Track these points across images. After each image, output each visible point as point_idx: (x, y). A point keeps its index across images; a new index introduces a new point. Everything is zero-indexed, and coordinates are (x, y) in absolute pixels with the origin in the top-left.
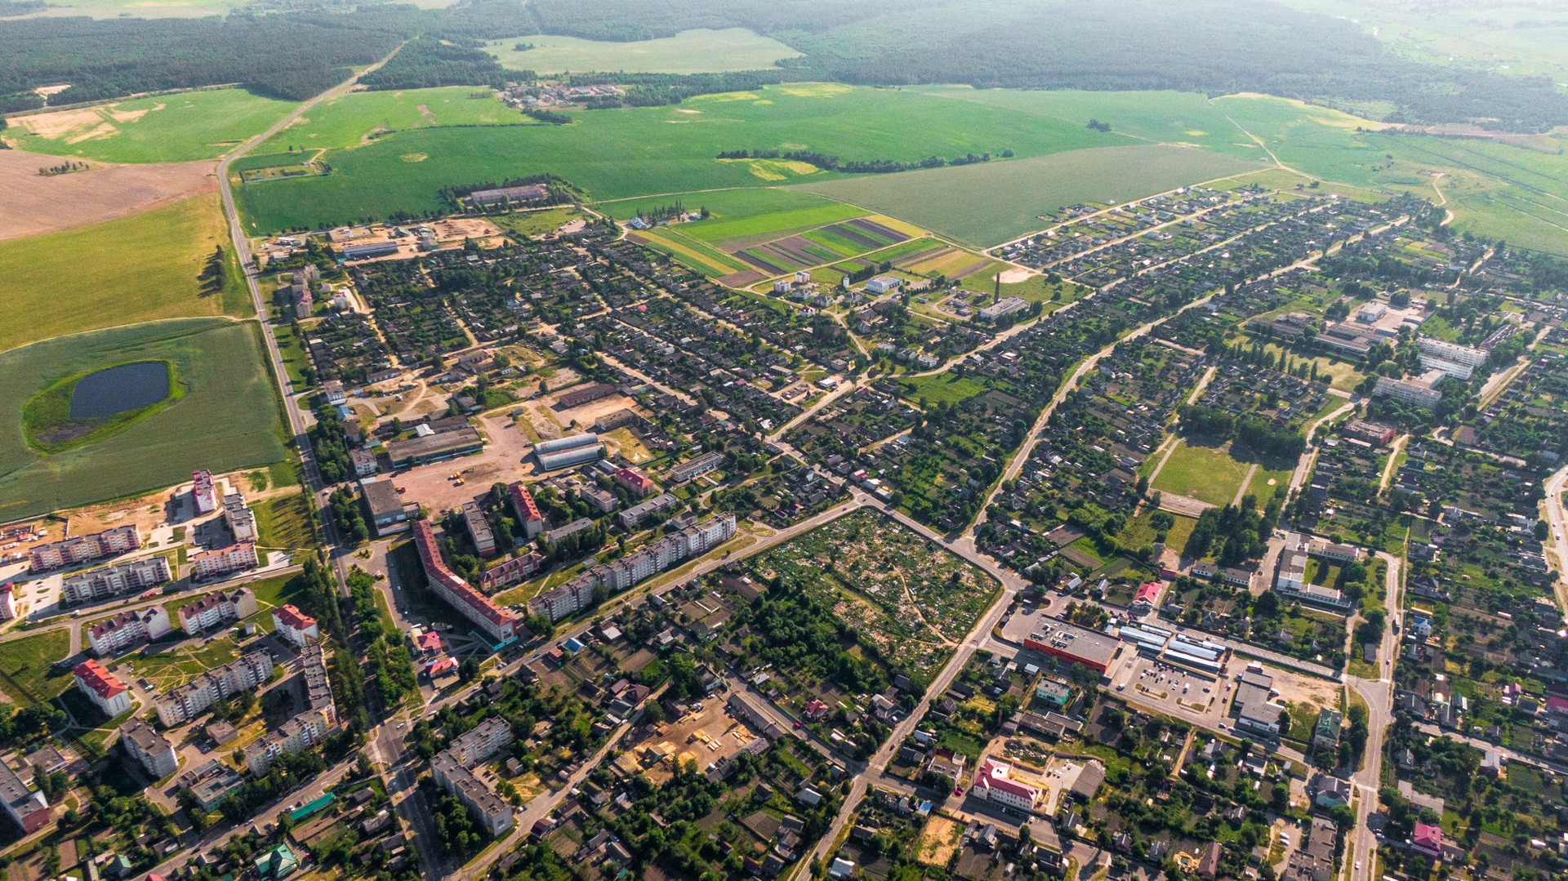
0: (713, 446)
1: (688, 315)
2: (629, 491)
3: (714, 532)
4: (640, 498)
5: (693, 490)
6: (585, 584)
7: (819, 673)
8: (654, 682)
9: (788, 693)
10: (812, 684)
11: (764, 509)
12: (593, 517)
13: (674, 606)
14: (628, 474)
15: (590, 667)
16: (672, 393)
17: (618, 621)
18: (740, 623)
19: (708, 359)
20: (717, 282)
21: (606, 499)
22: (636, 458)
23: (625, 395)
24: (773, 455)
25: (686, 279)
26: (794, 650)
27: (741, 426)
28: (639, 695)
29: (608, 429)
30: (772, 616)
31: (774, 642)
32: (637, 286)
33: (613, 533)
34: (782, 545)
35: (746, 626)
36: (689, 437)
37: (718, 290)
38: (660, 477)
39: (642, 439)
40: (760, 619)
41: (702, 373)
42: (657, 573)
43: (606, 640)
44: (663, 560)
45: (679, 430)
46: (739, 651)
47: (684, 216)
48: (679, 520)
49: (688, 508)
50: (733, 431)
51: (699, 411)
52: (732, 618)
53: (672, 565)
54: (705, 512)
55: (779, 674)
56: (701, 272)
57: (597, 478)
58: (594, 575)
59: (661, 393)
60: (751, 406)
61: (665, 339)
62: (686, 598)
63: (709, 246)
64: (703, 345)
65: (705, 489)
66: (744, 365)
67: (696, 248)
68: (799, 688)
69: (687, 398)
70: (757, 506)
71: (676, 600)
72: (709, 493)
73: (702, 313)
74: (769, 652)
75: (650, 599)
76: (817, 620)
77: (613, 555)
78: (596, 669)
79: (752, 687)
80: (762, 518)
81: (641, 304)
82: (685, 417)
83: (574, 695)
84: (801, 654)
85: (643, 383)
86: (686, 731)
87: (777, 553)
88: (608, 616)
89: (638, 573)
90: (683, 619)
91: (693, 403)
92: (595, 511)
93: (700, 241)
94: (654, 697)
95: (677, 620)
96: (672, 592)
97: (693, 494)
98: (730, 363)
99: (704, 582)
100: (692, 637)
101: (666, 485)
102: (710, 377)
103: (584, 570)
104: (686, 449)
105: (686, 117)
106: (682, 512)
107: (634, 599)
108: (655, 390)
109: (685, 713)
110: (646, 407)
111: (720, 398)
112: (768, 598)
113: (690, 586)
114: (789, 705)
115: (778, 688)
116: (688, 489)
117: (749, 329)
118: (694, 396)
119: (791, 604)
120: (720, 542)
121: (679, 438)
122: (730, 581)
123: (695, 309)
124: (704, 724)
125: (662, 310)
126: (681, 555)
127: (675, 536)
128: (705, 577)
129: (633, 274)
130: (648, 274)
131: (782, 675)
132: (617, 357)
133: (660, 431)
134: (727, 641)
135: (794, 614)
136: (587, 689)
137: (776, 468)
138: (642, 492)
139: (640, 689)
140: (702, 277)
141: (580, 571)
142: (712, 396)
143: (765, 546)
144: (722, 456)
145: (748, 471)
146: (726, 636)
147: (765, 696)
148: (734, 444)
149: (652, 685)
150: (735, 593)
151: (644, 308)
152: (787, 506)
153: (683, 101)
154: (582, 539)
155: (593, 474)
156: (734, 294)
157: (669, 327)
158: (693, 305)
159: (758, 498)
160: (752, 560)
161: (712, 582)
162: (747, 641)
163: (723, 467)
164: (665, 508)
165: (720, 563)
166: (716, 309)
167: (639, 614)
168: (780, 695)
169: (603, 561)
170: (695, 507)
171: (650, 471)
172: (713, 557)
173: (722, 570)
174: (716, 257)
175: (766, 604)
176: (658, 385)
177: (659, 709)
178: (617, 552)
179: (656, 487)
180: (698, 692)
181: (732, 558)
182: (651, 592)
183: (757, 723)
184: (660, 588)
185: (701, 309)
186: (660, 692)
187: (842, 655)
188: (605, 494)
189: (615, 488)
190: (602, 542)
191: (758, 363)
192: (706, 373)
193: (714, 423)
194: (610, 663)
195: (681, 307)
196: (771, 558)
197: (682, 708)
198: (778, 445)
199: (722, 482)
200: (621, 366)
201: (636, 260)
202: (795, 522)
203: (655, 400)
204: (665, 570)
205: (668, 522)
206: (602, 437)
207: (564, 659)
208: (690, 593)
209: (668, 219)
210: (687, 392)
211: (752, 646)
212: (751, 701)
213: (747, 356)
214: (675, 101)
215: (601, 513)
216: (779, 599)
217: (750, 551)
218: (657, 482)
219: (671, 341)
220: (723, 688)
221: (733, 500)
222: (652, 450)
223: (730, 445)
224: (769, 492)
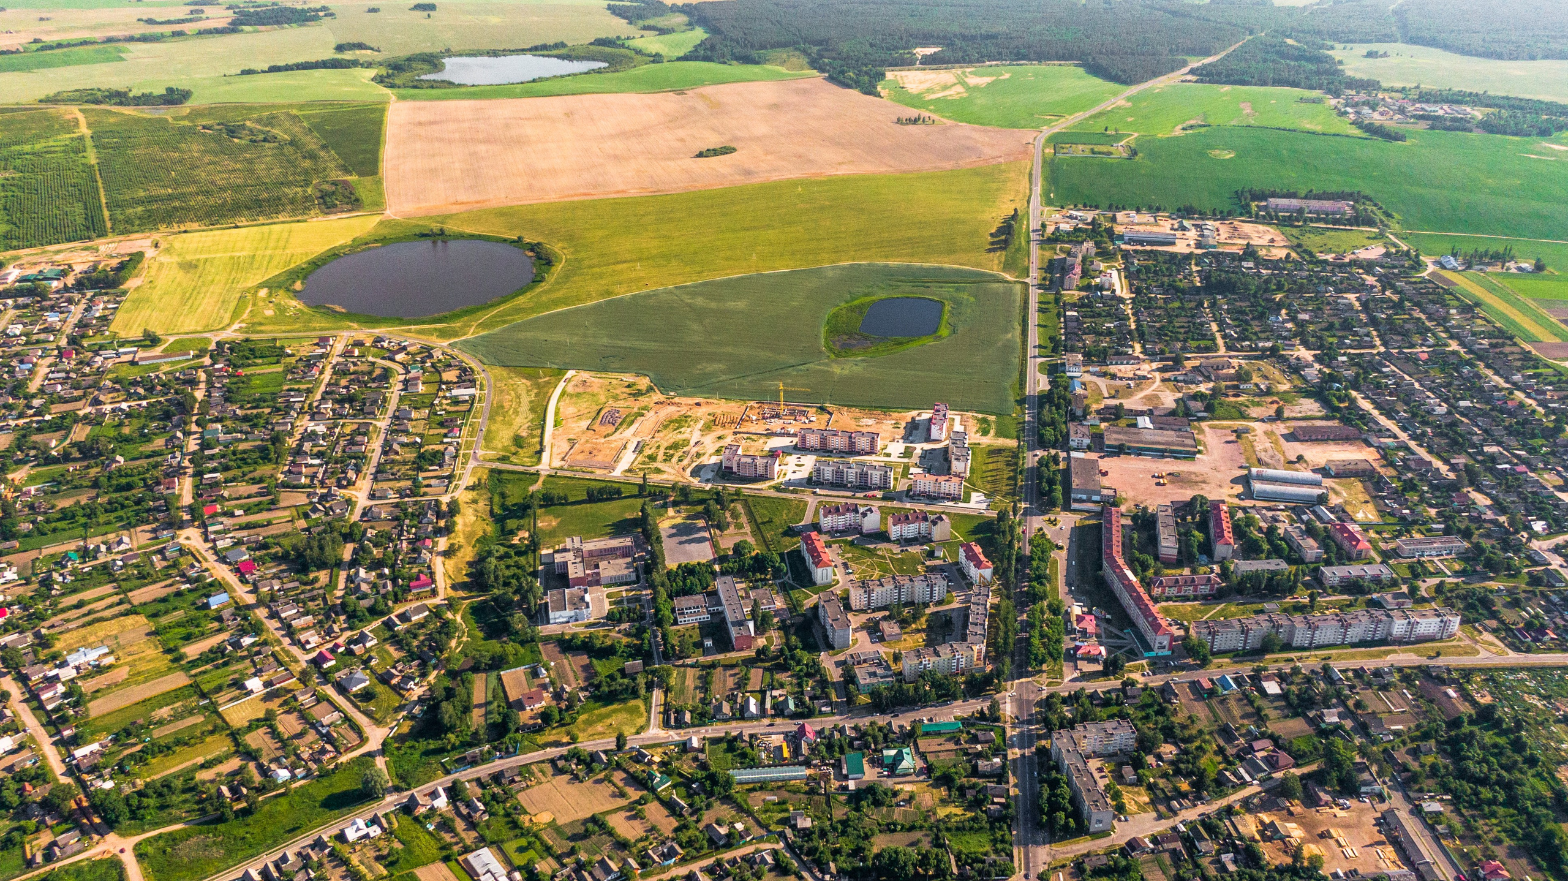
0: (1459, 531)
1: (1478, 376)
2: (1340, 547)
3: (1428, 625)
4: (1350, 559)
5: (1417, 571)
6: (1260, 626)
7: (1511, 833)
8: (1301, 757)
9: (1461, 838)
10: (1498, 841)
11: (1502, 622)
12: (1290, 561)
13: (1352, 688)
14: (1344, 529)
15: (1237, 712)
16: (1427, 457)
17: (1282, 678)
18: (1426, 736)
19: (1486, 431)
20: (1528, 347)
21: (1311, 547)
22: (1360, 516)
23: (1370, 445)
24: (1536, 563)
25: (1490, 336)
26: (1486, 793)
27: (1502, 519)
28: (1281, 763)
29: (1338, 476)
30: (1470, 744)
31: (1463, 774)
32: (1423, 331)
33: (1307, 585)
34: (1513, 670)
35: (1432, 742)
36: (1433, 512)
37: (1526, 356)
38: (1382, 545)
39: (1374, 497)
40: (1454, 742)
41: (1474, 446)
42: (1343, 645)
43: (1263, 693)
44: (1355, 633)
45: (1422, 500)
46: (1414, 766)
47: (1512, 265)
48: (1389, 597)
49: (1405, 589)
50: (1491, 521)
51: (1454, 487)
52: (1418, 727)
53: (1363, 643)
54: (1424, 600)
55: (1458, 811)
56: (1511, 331)
57: (1308, 523)
58: (1271, 621)
59: (1413, 453)
60: (1525, 499)
61: (1439, 396)
62: (1369, 685)
63: (1533, 304)
64: (1485, 414)
65: (1432, 574)
66: (1532, 450)
67: (1514, 303)
68: (1478, 838)
69: (1444, 469)
70: (1494, 615)
71: (1356, 682)
72: (1436, 581)
73: (1496, 378)
74: (1454, 784)
75: (1326, 669)
76: (1530, 772)
77: (1299, 608)
78: (1242, 717)
79: (1417, 811)
80: (1494, 631)
81: (1422, 352)
82: (1434, 488)
83: (1211, 733)
84: (1493, 802)
85: (1395, 437)
86: (1321, 823)
87: (1501, 677)
88: (1273, 669)
89: (1320, 637)
90: (1358, 705)
91: (1452, 476)
92: (1294, 556)
93: (1522, 297)
94: (1297, 772)
95: (1350, 703)
96: (1355, 671)
97: (1416, 576)
98: (1513, 442)
99: (1397, 676)
100: (1363, 728)
101: (1386, 556)
102: (1482, 453)
103: (1262, 612)
104: (1424, 523)
105: (1553, 153)
106: (1395, 590)
107: (1310, 662)
108: (1407, 449)
109: (1327, 804)
110: (1391, 464)
111: (1487, 480)
112: (1472, 722)
113: (1377, 673)
114: (1459, 851)
115: (1450, 826)
116: (1411, 567)
117: (1553, 411)
118: (1453, 468)
119: (1502, 741)
120: (1431, 639)
121: (1420, 508)
122: (1430, 685)
123: (1489, 373)
124: (1346, 826)
125: (1445, 363)
126: (1378, 637)
127: (1378, 613)
128: (1400, 670)
129: (1423, 317)
130: (1443, 321)
131: (1462, 815)
132: (1374, 402)
133: (1398, 495)
134: (1403, 750)
135: (1501, 754)
136: (1226, 733)
137: (1535, 580)
138: (1354, 555)
139: (1284, 757)
140: (1511, 338)
141: (1257, 612)
142: (1477, 474)
143: (1489, 663)
144: (1466, 545)
145: (1496, 571)
146: (1404, 743)
147: (1432, 828)
148: (1488, 536)
149: (1299, 758)
150: (1431, 701)
151: (1426, 356)
152: (1534, 629)
153: (1555, 134)
154: (1270, 579)
155: (1305, 517)
156: (1547, 366)
157: (1448, 385)
158: (1488, 366)
159: (1498, 606)
160: (1467, 673)
161: (1407, 679)
162: (1429, 760)
163: (1463, 557)
164: (1377, 580)
165: (1424, 661)
166: (1517, 378)
167: (1308, 680)
168: (1451, 834)
169: (1285, 610)
170: (1413, 590)
171: (1372, 534)
172: (1418, 652)
173: (1425, 672)
174: (1538, 319)
175: (1466, 728)
176: (1412, 444)
177: (1298, 786)
178: (1305, 606)
179: (1373, 554)
180: (1349, 788)
181: (1441, 661)
182: (1331, 663)
183: (1410, 850)
184: (1342, 663)
185: (1497, 373)
186: (1305, 770)
187: (1550, 826)
188: (1311, 542)
189: (1325, 540)
190: (1291, 590)
191: (1553, 453)
192: (1479, 448)
193: (1471, 505)
194: (1259, 717)
195: (1472, 365)
196: (1492, 679)
197: (1325, 797)
198: (1546, 555)
199: (1457, 574)
200: (1375, 413)
201: (1434, 302)
202: (1538, 650)
203: (1403, 460)
204: (1353, 645)
205: (1375, 596)
206: (1328, 482)
207: (1212, 693)
208: (1378, 680)
209: (1489, 264)
210: (1446, 461)
211: (1434, 768)
212: (1412, 826)
213: (1539, 442)
214: (1544, 133)
215: (1300, 561)
216: (1487, 729)
217: (1467, 661)
218: (1376, 548)
219: (1446, 401)
220: (1381, 798)
221: (1464, 598)
222: (1382, 513)
223: (1481, 536)
224: (1515, 603)
